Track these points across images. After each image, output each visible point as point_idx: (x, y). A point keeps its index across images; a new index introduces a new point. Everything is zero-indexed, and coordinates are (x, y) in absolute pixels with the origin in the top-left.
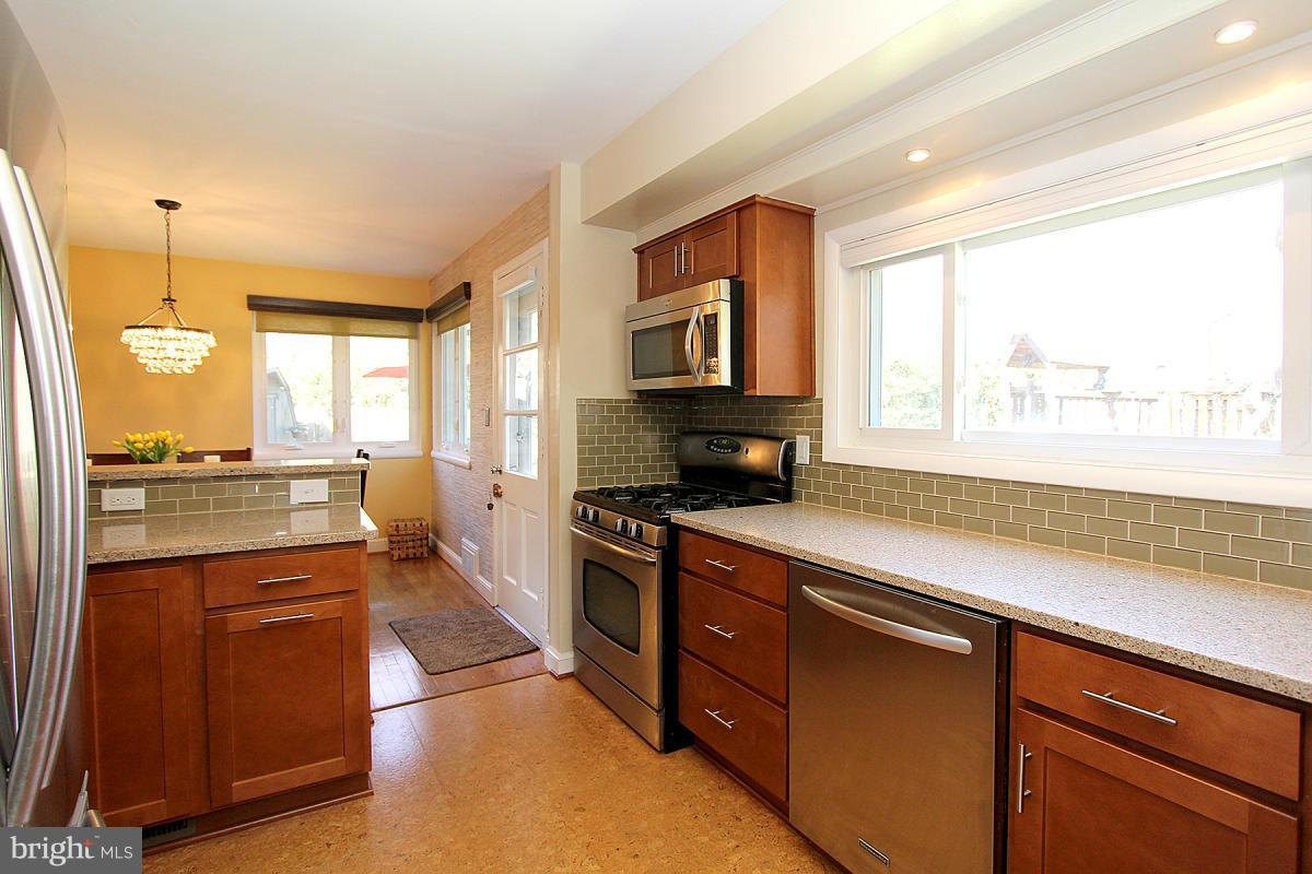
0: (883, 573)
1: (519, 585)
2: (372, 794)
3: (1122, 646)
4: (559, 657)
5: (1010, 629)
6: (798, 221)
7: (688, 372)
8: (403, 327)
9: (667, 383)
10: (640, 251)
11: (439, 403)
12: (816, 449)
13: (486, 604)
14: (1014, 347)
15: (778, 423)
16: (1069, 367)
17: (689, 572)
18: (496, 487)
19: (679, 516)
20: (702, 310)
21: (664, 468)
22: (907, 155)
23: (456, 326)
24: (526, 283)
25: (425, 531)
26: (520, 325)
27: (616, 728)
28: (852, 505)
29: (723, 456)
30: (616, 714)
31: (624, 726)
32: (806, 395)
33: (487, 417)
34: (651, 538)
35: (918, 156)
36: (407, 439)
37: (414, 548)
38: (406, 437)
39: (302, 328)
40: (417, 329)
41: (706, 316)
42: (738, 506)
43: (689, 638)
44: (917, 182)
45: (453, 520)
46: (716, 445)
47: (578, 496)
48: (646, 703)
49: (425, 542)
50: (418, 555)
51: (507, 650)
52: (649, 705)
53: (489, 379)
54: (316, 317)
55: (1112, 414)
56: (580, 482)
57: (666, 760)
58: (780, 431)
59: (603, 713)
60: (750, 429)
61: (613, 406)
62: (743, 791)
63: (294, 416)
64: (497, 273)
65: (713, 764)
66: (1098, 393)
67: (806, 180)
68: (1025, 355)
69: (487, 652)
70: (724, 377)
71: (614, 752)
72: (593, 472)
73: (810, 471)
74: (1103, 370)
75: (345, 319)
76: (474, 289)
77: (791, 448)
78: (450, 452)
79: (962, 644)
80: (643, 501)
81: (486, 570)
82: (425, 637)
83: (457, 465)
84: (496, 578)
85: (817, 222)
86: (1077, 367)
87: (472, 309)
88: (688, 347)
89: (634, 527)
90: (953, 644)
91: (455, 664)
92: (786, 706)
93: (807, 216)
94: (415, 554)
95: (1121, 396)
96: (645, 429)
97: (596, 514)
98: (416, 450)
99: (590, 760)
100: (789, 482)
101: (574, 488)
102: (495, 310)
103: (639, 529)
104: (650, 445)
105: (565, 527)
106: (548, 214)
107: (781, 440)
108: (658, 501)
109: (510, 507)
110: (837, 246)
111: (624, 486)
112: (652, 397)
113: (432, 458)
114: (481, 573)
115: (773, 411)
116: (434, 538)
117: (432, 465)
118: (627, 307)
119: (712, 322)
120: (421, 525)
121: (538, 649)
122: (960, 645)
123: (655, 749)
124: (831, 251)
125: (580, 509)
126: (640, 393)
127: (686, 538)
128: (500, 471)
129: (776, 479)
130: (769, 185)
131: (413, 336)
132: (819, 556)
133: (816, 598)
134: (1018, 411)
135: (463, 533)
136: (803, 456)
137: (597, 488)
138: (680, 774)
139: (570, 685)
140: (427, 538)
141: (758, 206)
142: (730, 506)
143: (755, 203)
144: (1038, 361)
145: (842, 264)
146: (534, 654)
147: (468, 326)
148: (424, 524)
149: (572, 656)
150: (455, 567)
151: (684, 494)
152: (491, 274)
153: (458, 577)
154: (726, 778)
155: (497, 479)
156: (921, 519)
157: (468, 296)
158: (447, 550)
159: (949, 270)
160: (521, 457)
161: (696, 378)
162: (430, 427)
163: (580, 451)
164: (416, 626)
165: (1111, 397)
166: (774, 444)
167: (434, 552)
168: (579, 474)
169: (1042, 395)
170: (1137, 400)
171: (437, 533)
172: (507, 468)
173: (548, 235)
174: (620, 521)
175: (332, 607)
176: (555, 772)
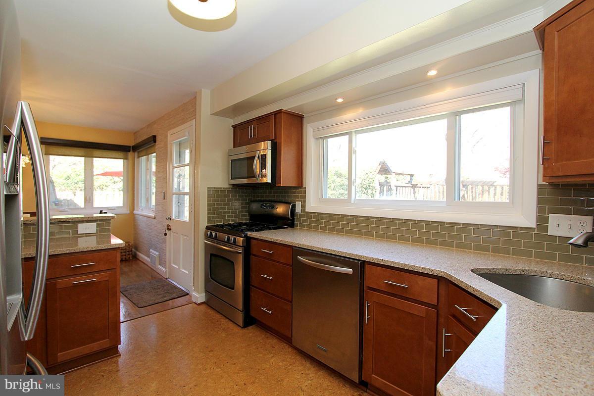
0: (325, 249)
1: (179, 268)
2: (120, 355)
3: (394, 266)
4: (199, 296)
5: (364, 264)
6: (297, 120)
7: (254, 177)
8: (121, 154)
9: (245, 181)
10: (234, 127)
11: (138, 189)
12: (303, 207)
13: (162, 278)
14: (380, 166)
15: (289, 197)
16: (400, 174)
17: (255, 255)
18: (168, 226)
19: (251, 234)
20: (260, 153)
21: (243, 216)
22: (336, 99)
23: (147, 154)
24: (184, 138)
25: (131, 248)
26: (180, 155)
27: (224, 321)
28: (316, 228)
29: (268, 210)
30: (224, 316)
31: (227, 320)
32: (299, 186)
33: (164, 195)
34: (239, 243)
35: (340, 100)
36: (122, 206)
37: (125, 255)
38: (121, 205)
39: (69, 153)
40: (127, 155)
41: (262, 155)
42: (273, 229)
43: (254, 281)
44: (339, 109)
45: (145, 242)
46: (264, 206)
47: (208, 228)
48: (237, 309)
49: (131, 252)
50: (127, 258)
51: (174, 295)
52: (238, 310)
53: (165, 178)
54: (76, 148)
55: (414, 193)
56: (208, 222)
57: (245, 330)
58: (290, 200)
59: (218, 316)
60: (278, 199)
61: (222, 190)
62: (275, 338)
63: (56, 195)
64: (170, 133)
65: (263, 329)
66: (409, 185)
67: (302, 105)
68: (384, 170)
69: (165, 297)
70: (268, 179)
71: (224, 329)
72: (214, 218)
73: (301, 215)
74: (412, 176)
75: (91, 150)
76: (158, 139)
77: (294, 207)
78: (144, 211)
79: (350, 271)
80: (235, 229)
81: (162, 262)
82: (136, 293)
83: (148, 217)
84: (167, 266)
85: (305, 120)
86: (402, 174)
87: (156, 147)
88: (254, 167)
89: (232, 239)
90: (347, 271)
91: (151, 303)
92: (291, 302)
93: (301, 117)
94: (126, 258)
95: (417, 186)
96: (235, 200)
97: (216, 234)
98: (126, 211)
99: (215, 333)
100: (293, 220)
101: (206, 224)
102: (169, 148)
103: (235, 239)
104: (237, 207)
105: (202, 241)
106: (196, 109)
107: (290, 203)
108: (242, 228)
109: (174, 234)
110: (312, 130)
111: (227, 223)
112: (239, 186)
113: (134, 214)
114: (160, 264)
115: (287, 192)
116: (135, 251)
117: (134, 217)
118: (229, 150)
119: (264, 157)
120: (129, 245)
121: (188, 294)
122: (349, 271)
123: (240, 327)
124: (309, 131)
125: (209, 233)
126: (233, 185)
127: (254, 242)
128: (170, 219)
129: (288, 219)
130: (287, 106)
131: (125, 158)
132: (303, 245)
133: (303, 261)
134: (381, 192)
135: (151, 248)
136: (298, 209)
137: (216, 224)
138: (251, 334)
139: (203, 307)
140: (132, 251)
141: (282, 114)
142: (270, 229)
143: (281, 112)
144: (389, 172)
145: (314, 136)
146: (187, 296)
147: (154, 154)
148: (130, 244)
149: (204, 294)
150: (145, 263)
151: (252, 226)
152: (167, 132)
153: (148, 267)
154: (269, 334)
155: (169, 222)
156: (340, 232)
157: (155, 142)
158: (142, 256)
159: (350, 141)
160: (180, 213)
161: (258, 180)
162: (133, 200)
163: (209, 209)
164: (131, 289)
165: (414, 186)
166: (288, 205)
167: (135, 257)
168: (208, 219)
169: (390, 185)
170: (423, 187)
171: (137, 248)
172: (173, 217)
173: (195, 118)
174: (226, 237)
175: (104, 276)
176: (200, 339)
